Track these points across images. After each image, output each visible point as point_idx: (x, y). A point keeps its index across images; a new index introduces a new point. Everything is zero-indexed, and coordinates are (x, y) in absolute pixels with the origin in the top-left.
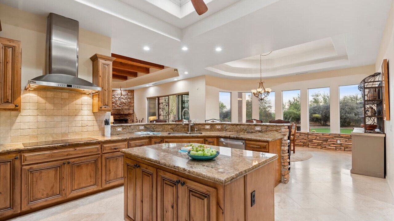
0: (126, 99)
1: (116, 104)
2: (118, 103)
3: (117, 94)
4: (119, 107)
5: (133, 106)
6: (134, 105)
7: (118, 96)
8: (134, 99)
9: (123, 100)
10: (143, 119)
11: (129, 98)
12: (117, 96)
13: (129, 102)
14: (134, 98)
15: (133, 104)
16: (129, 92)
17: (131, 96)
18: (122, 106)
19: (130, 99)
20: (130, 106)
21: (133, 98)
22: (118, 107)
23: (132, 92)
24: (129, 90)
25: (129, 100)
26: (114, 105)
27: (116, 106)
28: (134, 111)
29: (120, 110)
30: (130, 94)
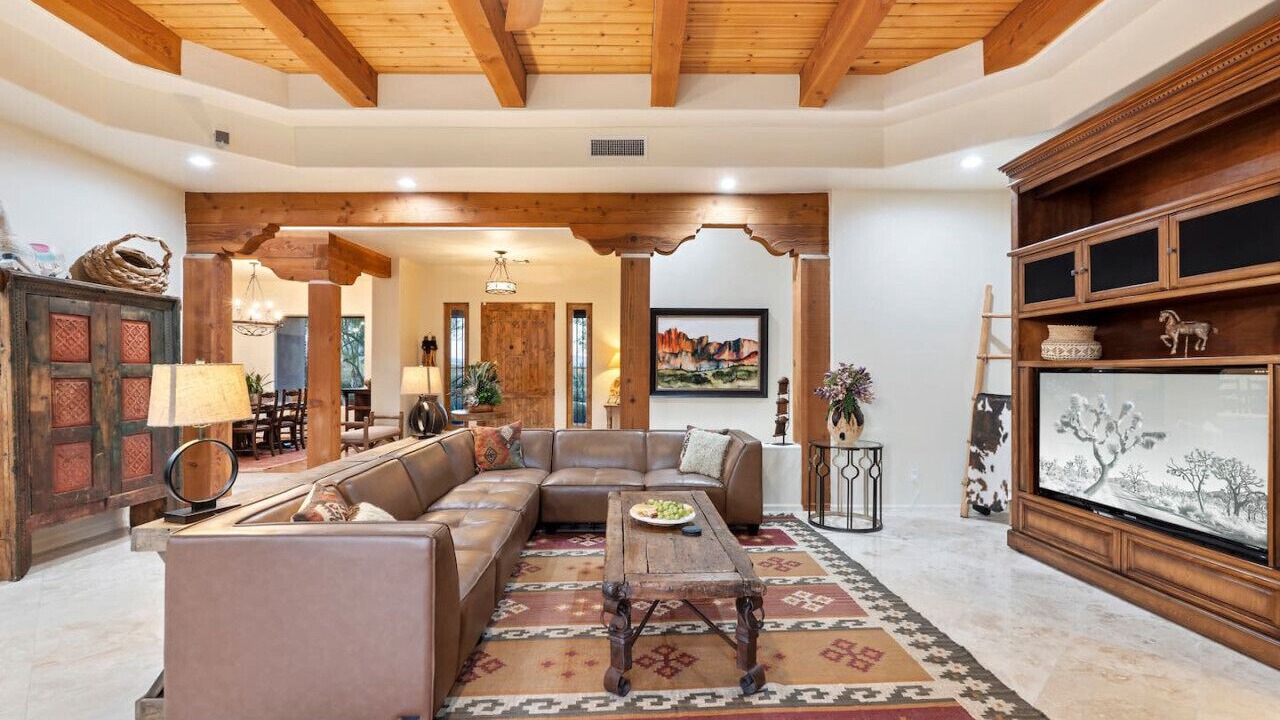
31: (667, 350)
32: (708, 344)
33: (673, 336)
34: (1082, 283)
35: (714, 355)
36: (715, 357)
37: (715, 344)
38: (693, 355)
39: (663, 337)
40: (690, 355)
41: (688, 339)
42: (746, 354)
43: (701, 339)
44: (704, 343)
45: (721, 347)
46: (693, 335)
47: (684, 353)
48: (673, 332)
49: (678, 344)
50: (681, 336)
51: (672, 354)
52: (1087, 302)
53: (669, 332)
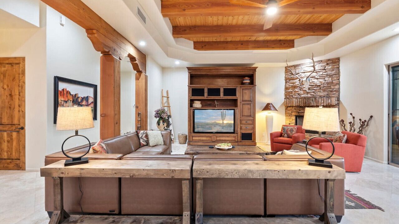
0: (322, 77)
1: (301, 89)
2: (306, 86)
3: (302, 71)
4: (308, 93)
5: (338, 91)
6: (339, 88)
7: (305, 74)
8: (339, 76)
9: (316, 80)
10: (371, 117)
11: (327, 75)
12: (303, 75)
13: (328, 83)
14: (341, 74)
15: (337, 87)
16: (327, 64)
17: (333, 70)
18: (314, 92)
19: (330, 76)
20: (331, 92)
21: (339, 74)
22: (304, 94)
23: (335, 62)
24: (329, 60)
25: (328, 79)
26: (296, 90)
27: (302, 92)
28: (341, 99)
29: (309, 98)
30: (330, 67)
31: (63, 99)
32: (78, 97)
33: (65, 92)
34: (206, 94)
35: (80, 102)
36: (80, 103)
37: (80, 98)
38: (73, 102)
39: (61, 92)
40: (71, 102)
41: (71, 94)
42: (90, 103)
43: (76, 95)
44: (77, 97)
45: (83, 99)
46: (73, 93)
47: (69, 101)
48: (65, 90)
49: (67, 96)
50: (68, 92)
51: (64, 101)
52: (207, 98)
53: (63, 90)
